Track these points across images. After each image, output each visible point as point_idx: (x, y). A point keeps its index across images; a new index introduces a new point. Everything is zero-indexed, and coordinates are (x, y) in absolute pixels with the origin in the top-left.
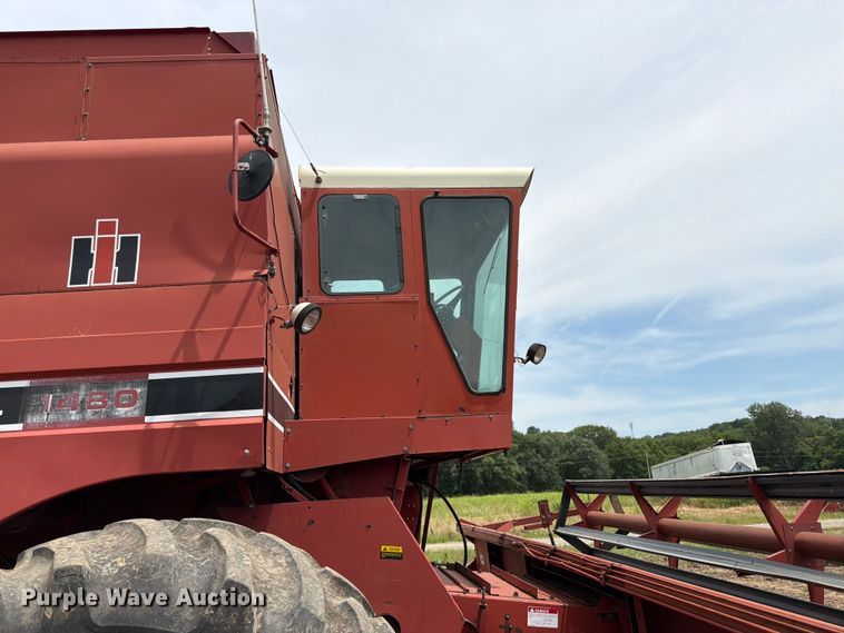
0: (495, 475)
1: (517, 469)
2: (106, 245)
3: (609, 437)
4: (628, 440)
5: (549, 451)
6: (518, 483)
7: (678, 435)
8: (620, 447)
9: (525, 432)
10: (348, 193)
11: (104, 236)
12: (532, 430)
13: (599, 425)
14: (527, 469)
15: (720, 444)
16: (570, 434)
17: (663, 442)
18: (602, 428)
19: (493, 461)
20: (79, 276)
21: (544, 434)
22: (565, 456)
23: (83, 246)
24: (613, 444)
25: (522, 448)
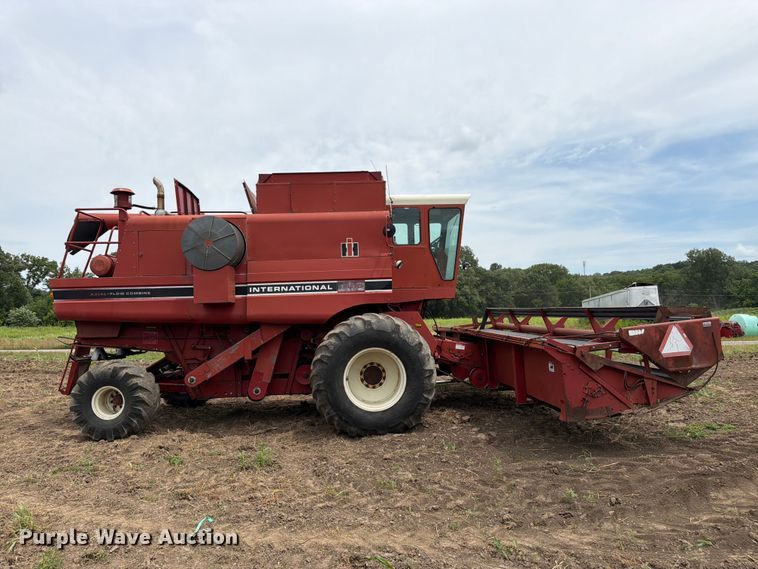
0: (460, 303)
1: (478, 298)
2: (350, 245)
3: (561, 274)
4: (577, 277)
5: (507, 285)
6: (479, 310)
7: (624, 273)
8: (570, 283)
9: (488, 268)
10: (403, 207)
11: (349, 243)
12: (494, 266)
13: (554, 264)
14: (487, 299)
15: (634, 286)
16: (527, 271)
17: (608, 280)
18: (556, 266)
19: (459, 293)
20: (344, 254)
21: (505, 270)
22: (519, 290)
23: (344, 245)
24: (564, 280)
25: (483, 282)
